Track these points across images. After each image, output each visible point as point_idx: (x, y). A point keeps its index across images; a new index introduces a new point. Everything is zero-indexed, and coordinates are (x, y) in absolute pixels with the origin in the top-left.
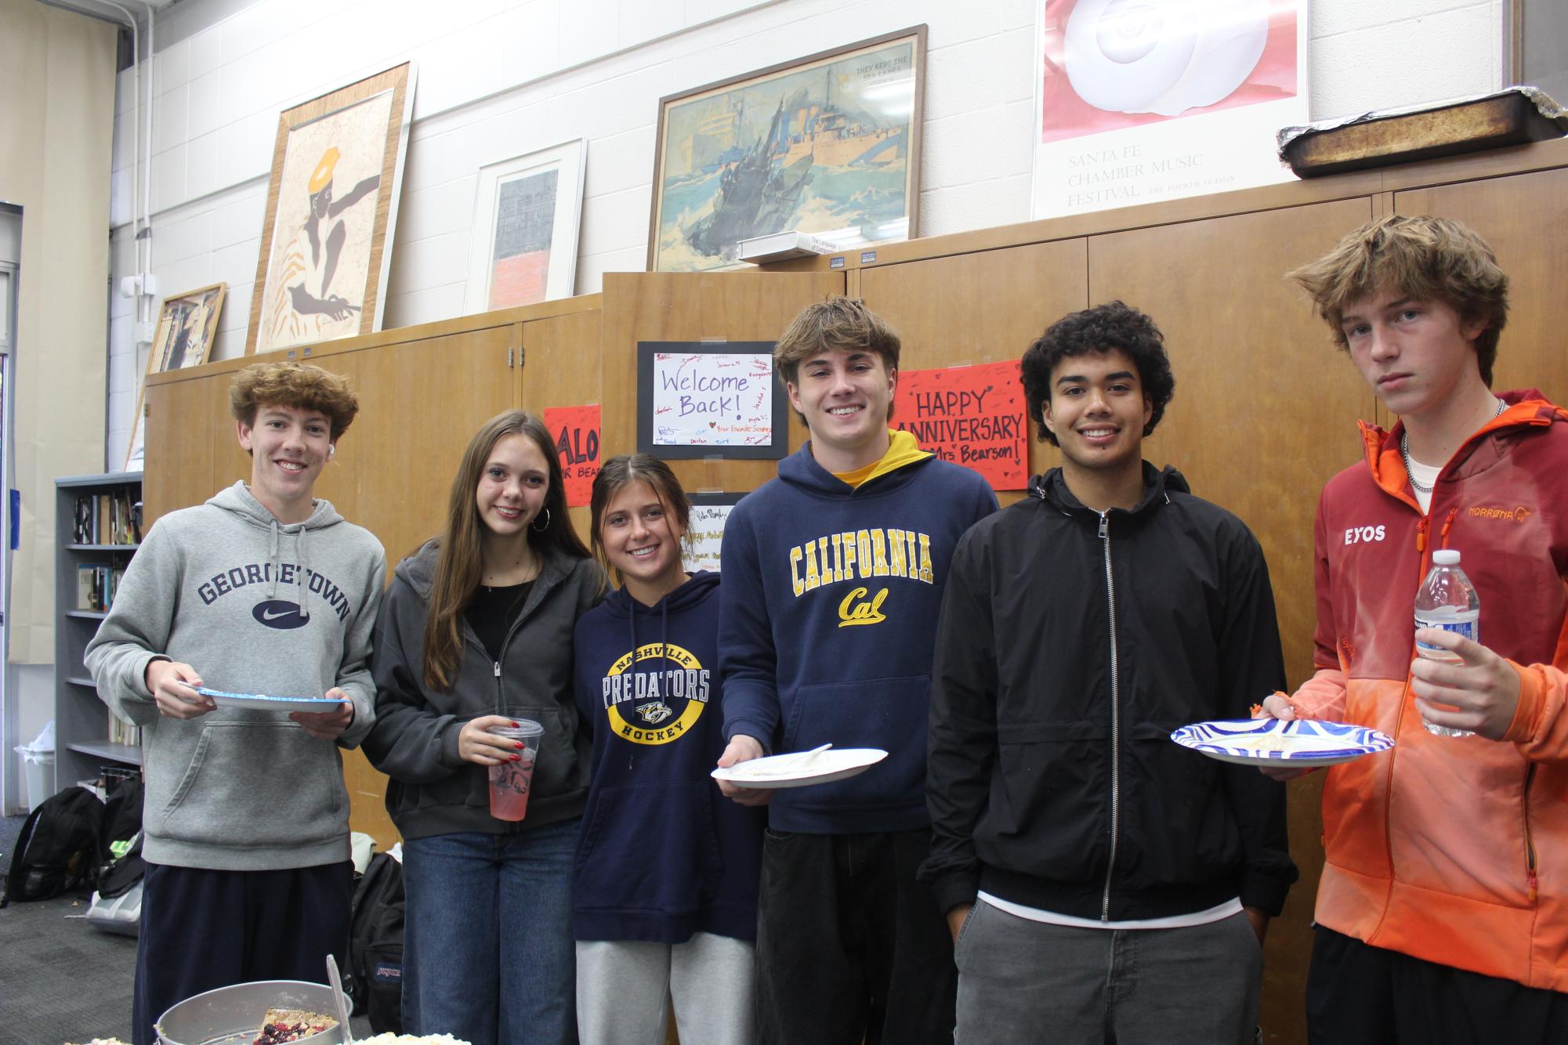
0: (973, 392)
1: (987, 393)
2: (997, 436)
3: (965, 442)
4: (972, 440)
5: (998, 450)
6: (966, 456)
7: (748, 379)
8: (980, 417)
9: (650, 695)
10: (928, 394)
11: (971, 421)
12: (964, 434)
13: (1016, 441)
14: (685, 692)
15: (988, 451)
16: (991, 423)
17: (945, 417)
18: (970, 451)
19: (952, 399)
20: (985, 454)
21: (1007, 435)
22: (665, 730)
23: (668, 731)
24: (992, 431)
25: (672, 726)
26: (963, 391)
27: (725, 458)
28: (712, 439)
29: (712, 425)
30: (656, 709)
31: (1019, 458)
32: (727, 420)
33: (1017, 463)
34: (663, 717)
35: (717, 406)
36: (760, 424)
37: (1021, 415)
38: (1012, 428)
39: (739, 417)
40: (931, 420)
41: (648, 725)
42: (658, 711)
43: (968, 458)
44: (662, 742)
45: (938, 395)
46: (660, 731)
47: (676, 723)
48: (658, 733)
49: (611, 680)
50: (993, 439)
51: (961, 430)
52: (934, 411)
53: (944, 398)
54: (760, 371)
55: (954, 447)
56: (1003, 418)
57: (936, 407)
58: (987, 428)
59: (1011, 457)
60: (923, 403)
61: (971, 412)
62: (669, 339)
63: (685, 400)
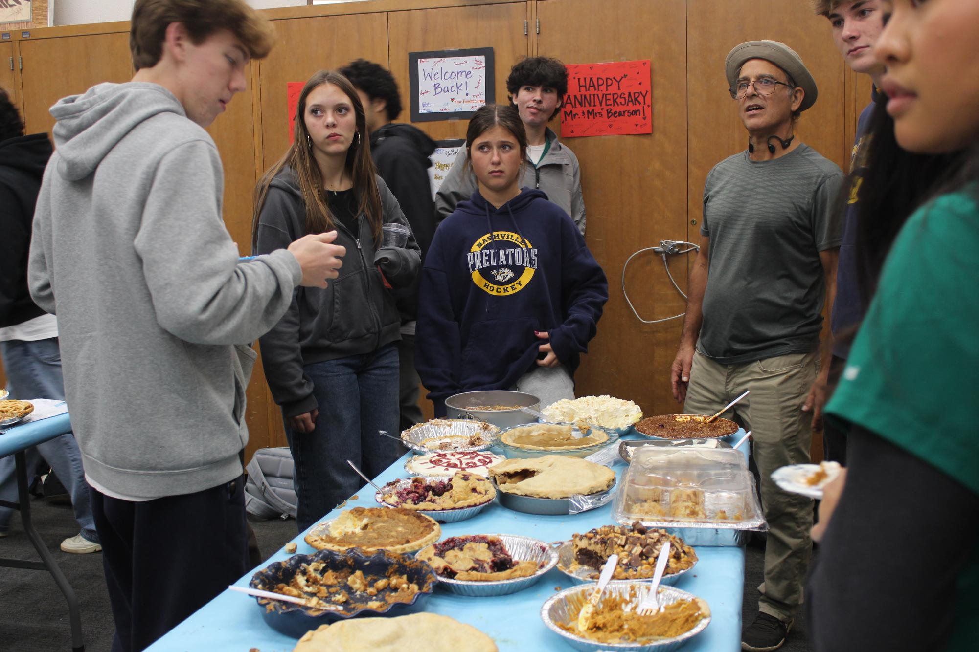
0: (614, 78)
1: (624, 79)
2: (630, 103)
3: (610, 107)
4: (614, 105)
5: (631, 111)
6: (610, 115)
7: (472, 71)
8: (619, 93)
9: (500, 264)
10: (585, 79)
11: (613, 94)
12: (608, 102)
13: (643, 107)
14: (523, 263)
15: (624, 112)
16: (626, 96)
17: (596, 92)
18: (613, 112)
19: (601, 82)
20: (623, 114)
21: (637, 103)
22: (509, 286)
23: (511, 287)
24: (627, 100)
25: (515, 283)
26: (608, 77)
27: (460, 119)
28: (452, 108)
29: (452, 100)
30: (504, 273)
31: (646, 115)
32: (461, 96)
33: (644, 119)
34: (508, 278)
35: (455, 88)
36: (479, 98)
37: (647, 92)
38: (641, 99)
39: (467, 95)
40: (587, 93)
41: (498, 283)
42: (506, 274)
43: (611, 116)
44: (507, 294)
45: (591, 79)
46: (505, 287)
47: (517, 281)
48: (504, 288)
49: (474, 255)
50: (628, 105)
51: (606, 100)
52: (589, 88)
53: (595, 80)
54: (478, 66)
55: (602, 109)
56: (634, 93)
57: (590, 86)
58: (623, 99)
59: (640, 115)
60: (582, 83)
61: (613, 89)
62: (426, 50)
63: (437, 86)
